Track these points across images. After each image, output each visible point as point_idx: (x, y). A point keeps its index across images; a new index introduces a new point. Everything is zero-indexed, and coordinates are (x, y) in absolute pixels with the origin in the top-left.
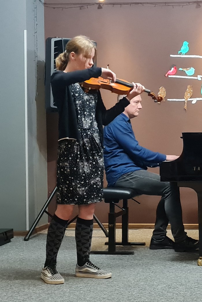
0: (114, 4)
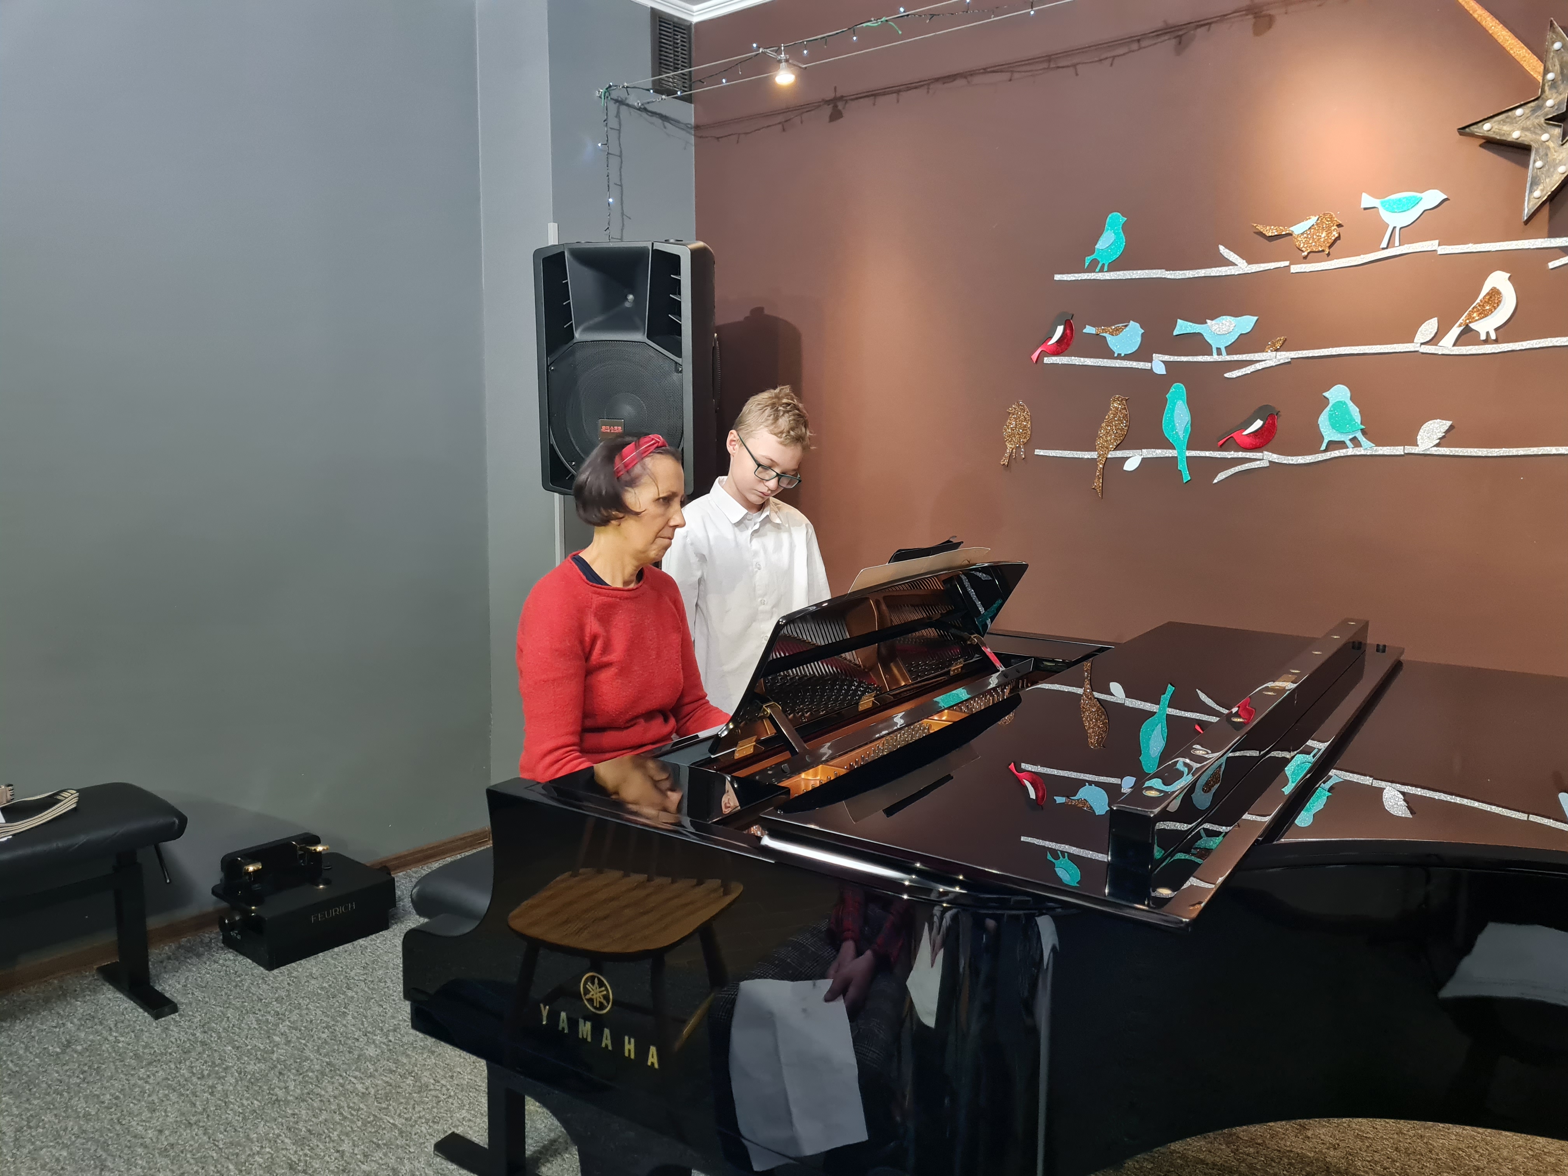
0: (875, 95)
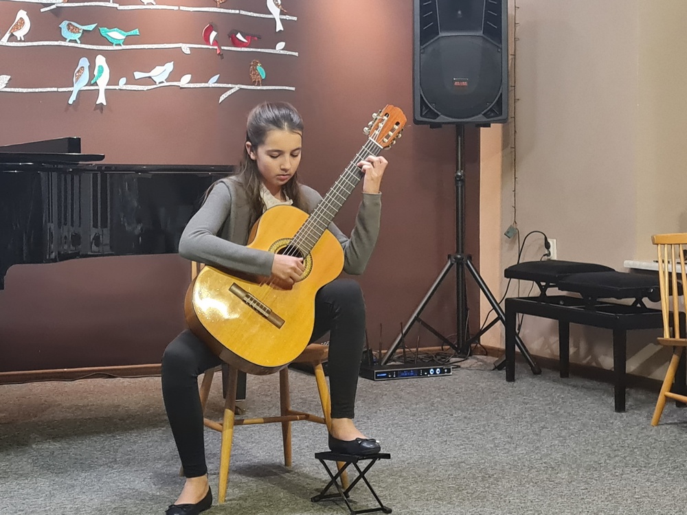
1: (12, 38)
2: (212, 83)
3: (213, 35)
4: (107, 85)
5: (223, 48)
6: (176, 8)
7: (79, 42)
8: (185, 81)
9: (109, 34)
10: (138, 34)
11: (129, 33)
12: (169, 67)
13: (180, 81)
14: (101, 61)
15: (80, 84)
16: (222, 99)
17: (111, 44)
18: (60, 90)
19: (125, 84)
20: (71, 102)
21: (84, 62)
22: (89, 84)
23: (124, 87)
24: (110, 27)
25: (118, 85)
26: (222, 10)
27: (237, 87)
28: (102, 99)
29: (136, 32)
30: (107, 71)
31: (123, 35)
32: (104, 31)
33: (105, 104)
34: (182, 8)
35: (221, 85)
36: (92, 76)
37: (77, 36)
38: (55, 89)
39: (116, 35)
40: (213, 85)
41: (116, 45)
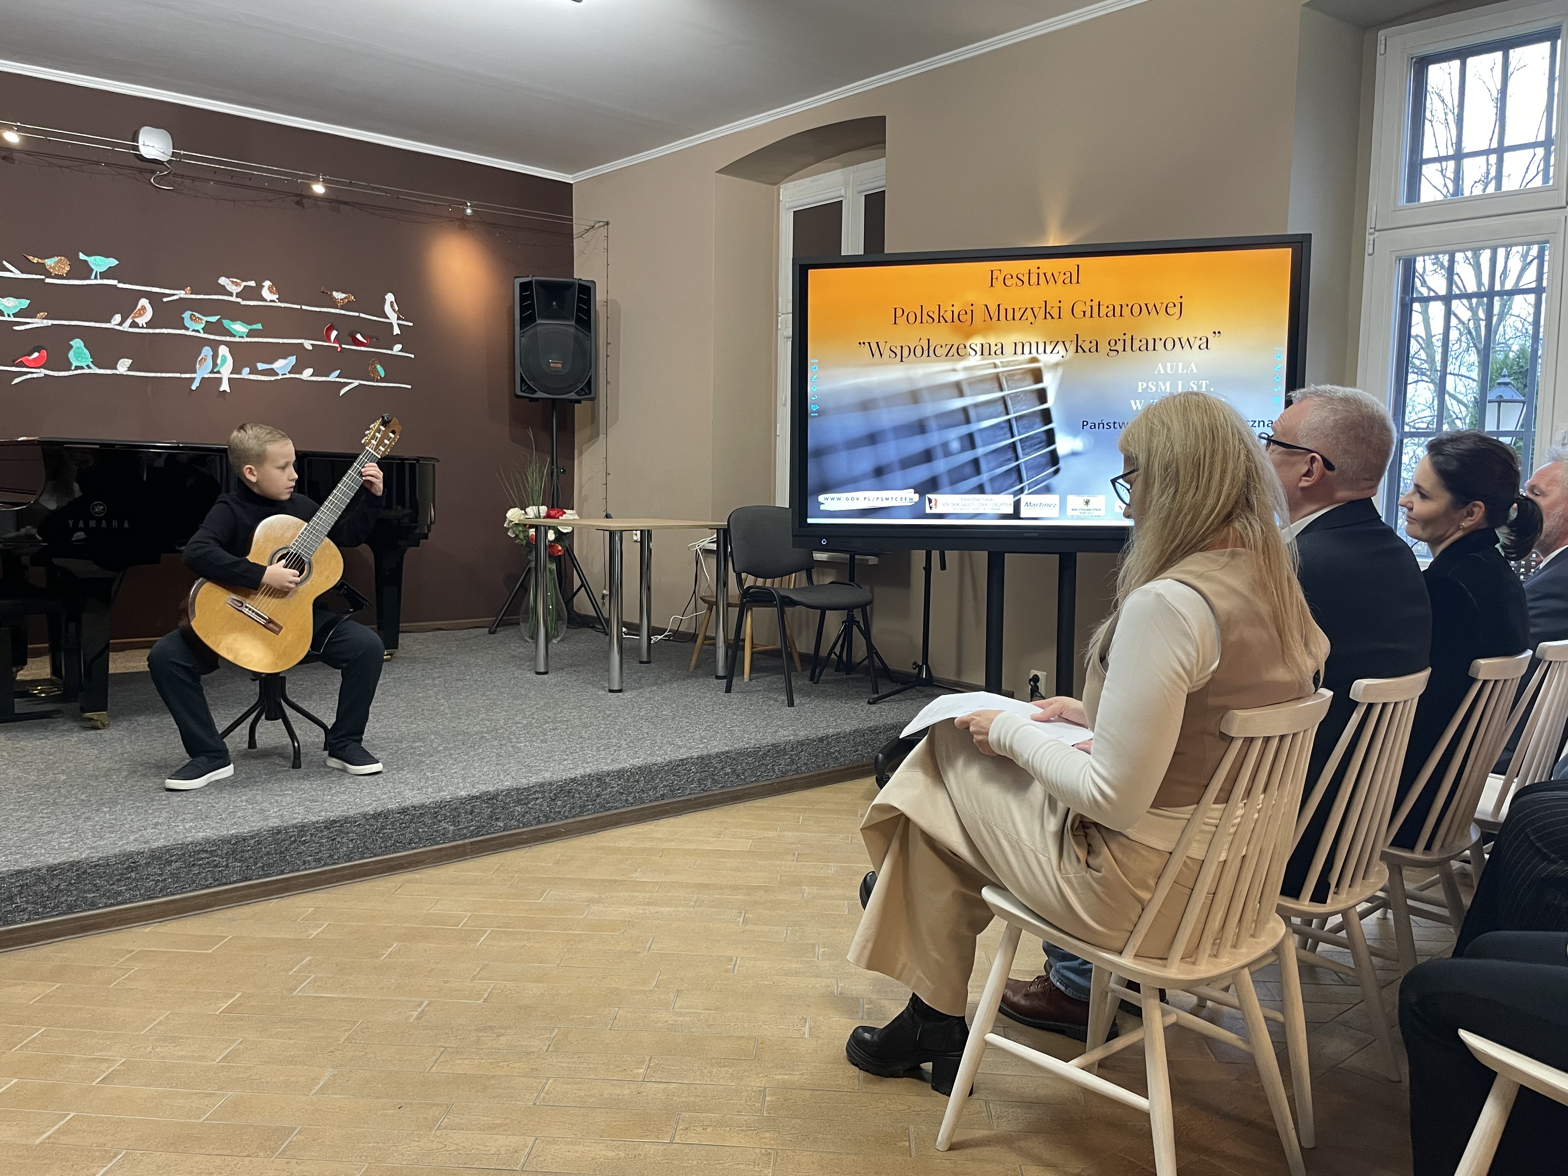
1: (134, 325)
2: (333, 377)
3: (334, 334)
4: (231, 373)
5: (343, 346)
6: (299, 307)
7: (202, 331)
8: (307, 374)
9: (232, 326)
10: (261, 328)
11: (254, 327)
12: (292, 360)
13: (301, 373)
14: (223, 350)
15: (203, 372)
16: (342, 392)
17: (234, 336)
18: (183, 376)
19: (249, 374)
20: (194, 388)
21: (207, 351)
22: (212, 372)
23: (247, 377)
24: (233, 320)
25: (240, 374)
26: (343, 312)
27: (356, 383)
28: (225, 387)
29: (259, 326)
30: (230, 360)
31: (247, 328)
32: (226, 323)
33: (228, 391)
34: (304, 307)
35: (342, 380)
36: (215, 365)
37: (200, 327)
38: (178, 375)
39: (239, 328)
40: (333, 380)
41: (240, 337)
